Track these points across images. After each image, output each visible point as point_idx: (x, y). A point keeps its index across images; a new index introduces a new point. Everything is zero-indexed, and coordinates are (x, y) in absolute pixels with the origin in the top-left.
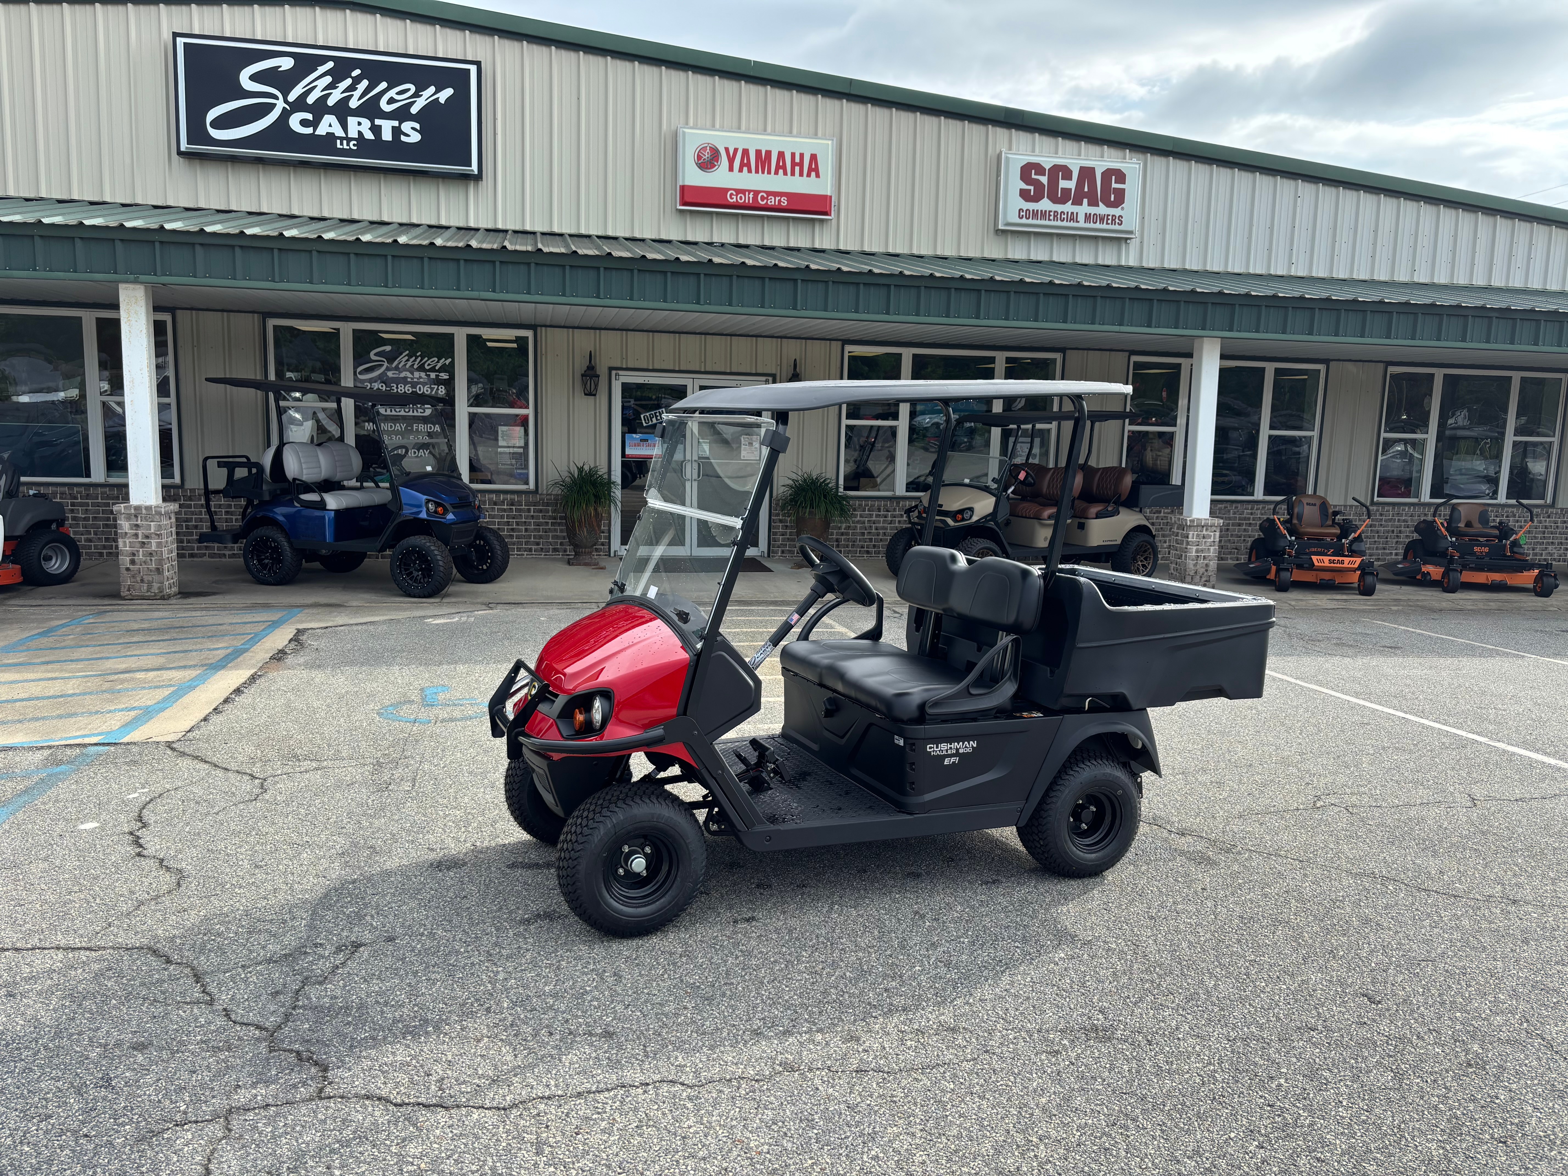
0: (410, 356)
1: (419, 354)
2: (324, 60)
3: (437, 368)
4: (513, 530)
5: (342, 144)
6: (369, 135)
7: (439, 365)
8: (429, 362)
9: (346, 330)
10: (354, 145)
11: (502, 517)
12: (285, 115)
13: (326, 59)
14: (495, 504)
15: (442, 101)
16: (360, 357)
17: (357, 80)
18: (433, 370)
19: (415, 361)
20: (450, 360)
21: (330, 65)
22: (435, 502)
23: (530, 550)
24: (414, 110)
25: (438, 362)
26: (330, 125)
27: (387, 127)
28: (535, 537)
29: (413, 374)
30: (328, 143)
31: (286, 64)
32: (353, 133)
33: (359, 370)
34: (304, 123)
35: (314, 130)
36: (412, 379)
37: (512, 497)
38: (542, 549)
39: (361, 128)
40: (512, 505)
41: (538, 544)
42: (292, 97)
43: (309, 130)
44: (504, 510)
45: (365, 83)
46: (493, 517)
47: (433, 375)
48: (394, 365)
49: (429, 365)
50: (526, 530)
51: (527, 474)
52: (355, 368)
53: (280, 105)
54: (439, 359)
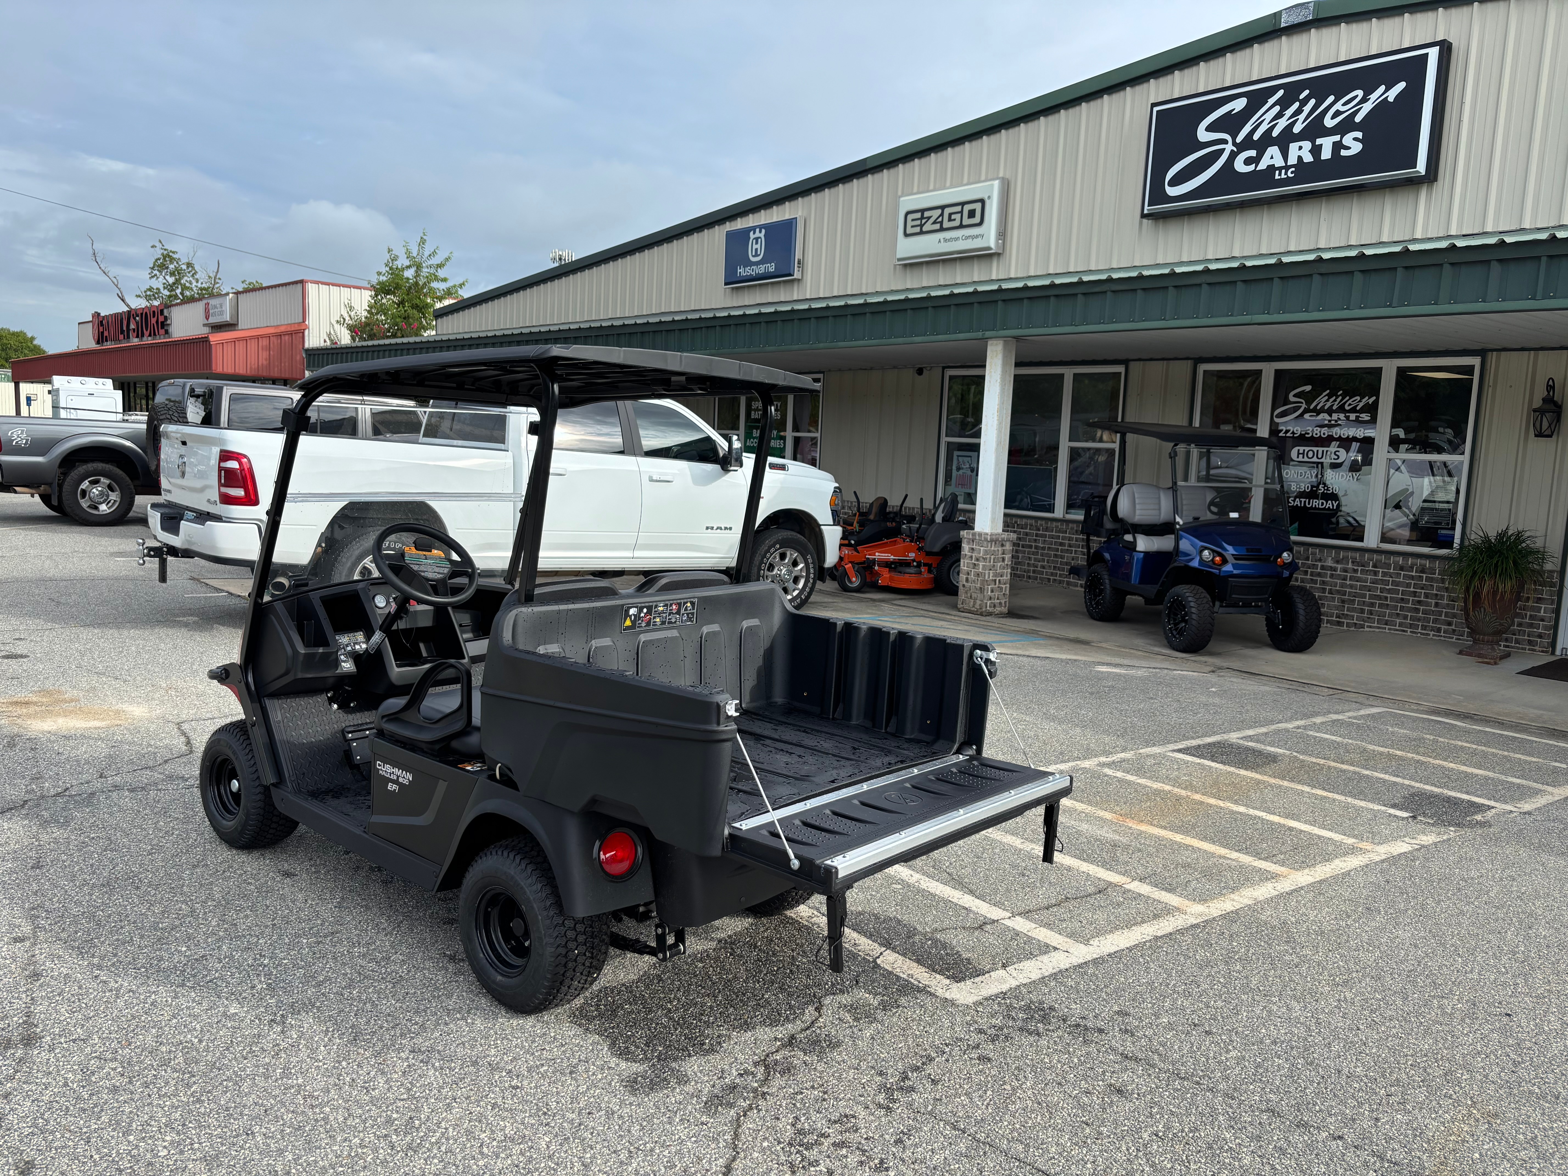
0: (1330, 396)
1: (1341, 392)
2: (1273, 90)
3: (1358, 408)
4: (1419, 602)
5: (1280, 174)
6: (1308, 158)
7: (1361, 404)
8: (1350, 402)
9: (1268, 370)
10: (1292, 173)
11: (1408, 585)
12: (1233, 156)
13: (1276, 89)
14: (1402, 569)
15: (1391, 99)
16: (1279, 399)
17: (1304, 102)
18: (1354, 410)
19: (1335, 401)
20: (1374, 398)
21: (1281, 93)
22: (1213, 551)
23: (1439, 630)
24: (1358, 119)
25: (1360, 401)
26: (1272, 158)
27: (1327, 144)
28: (1447, 615)
29: (1331, 416)
30: (1266, 177)
31: (1239, 105)
32: (1292, 160)
33: (1276, 413)
34: (1248, 161)
35: (1256, 167)
36: (1330, 421)
37: (1423, 562)
38: (1454, 631)
39: (1301, 153)
40: (1423, 571)
41: (1450, 624)
42: (1239, 139)
43: (1251, 168)
44: (1412, 578)
45: (1312, 102)
46: (1397, 584)
47: (1353, 416)
48: (1312, 407)
49: (1350, 405)
50: (1437, 605)
51: (1453, 537)
52: (1273, 409)
53: (1229, 148)
54: (1362, 398)
